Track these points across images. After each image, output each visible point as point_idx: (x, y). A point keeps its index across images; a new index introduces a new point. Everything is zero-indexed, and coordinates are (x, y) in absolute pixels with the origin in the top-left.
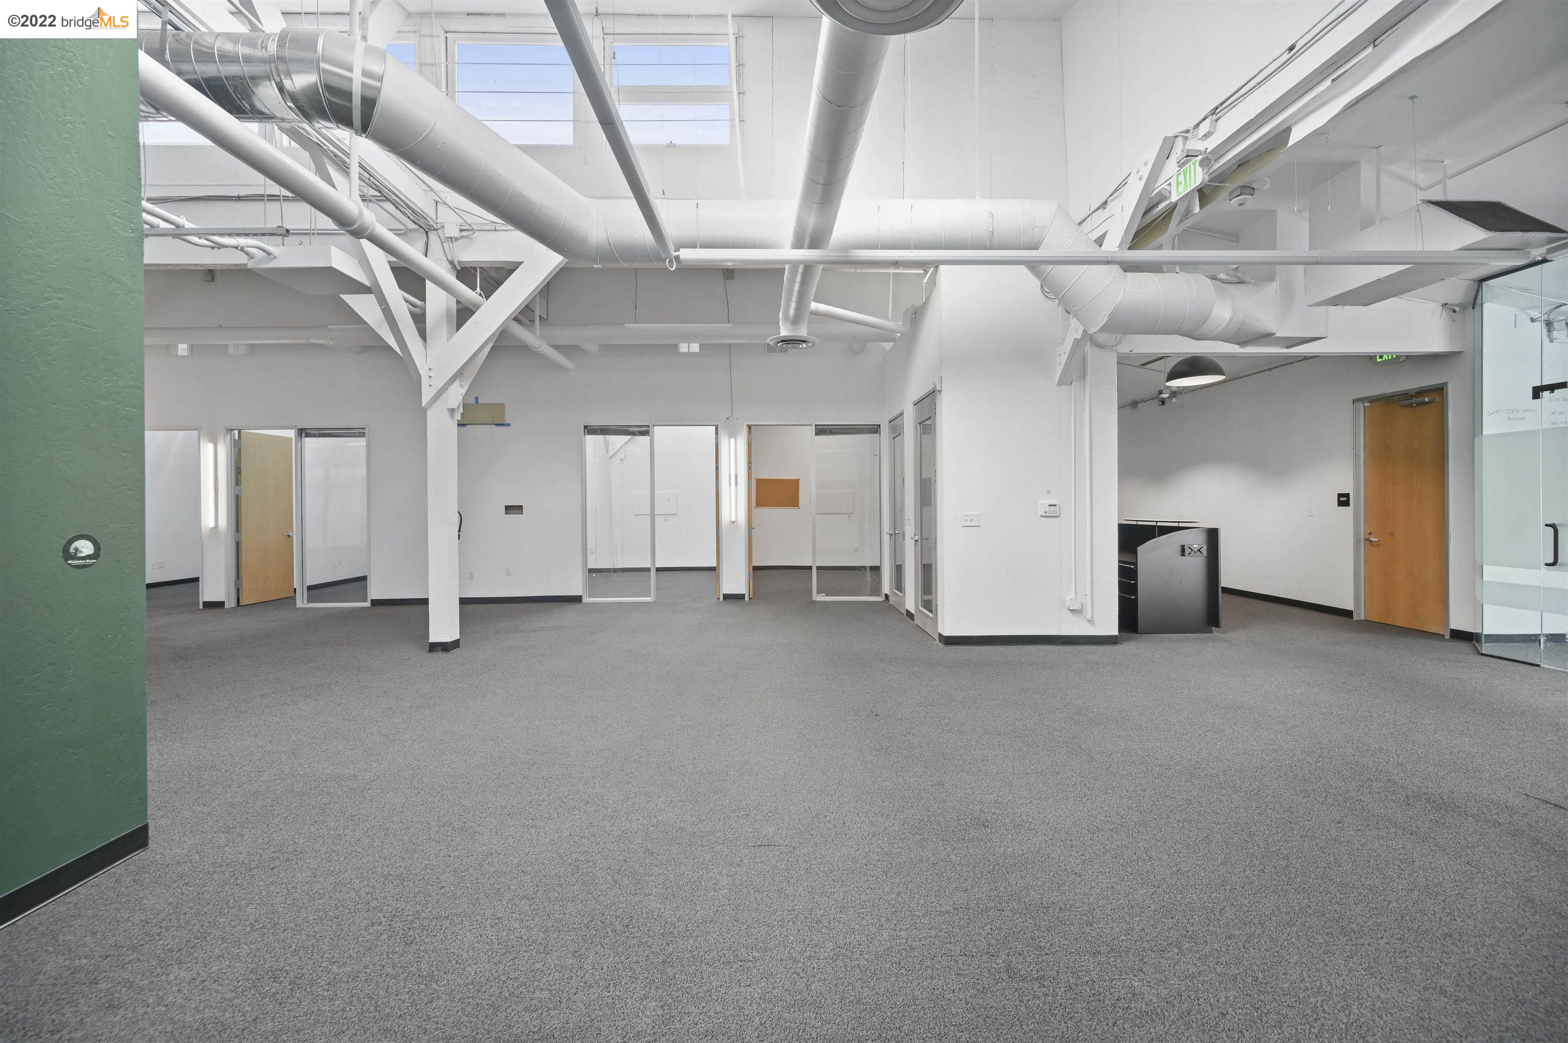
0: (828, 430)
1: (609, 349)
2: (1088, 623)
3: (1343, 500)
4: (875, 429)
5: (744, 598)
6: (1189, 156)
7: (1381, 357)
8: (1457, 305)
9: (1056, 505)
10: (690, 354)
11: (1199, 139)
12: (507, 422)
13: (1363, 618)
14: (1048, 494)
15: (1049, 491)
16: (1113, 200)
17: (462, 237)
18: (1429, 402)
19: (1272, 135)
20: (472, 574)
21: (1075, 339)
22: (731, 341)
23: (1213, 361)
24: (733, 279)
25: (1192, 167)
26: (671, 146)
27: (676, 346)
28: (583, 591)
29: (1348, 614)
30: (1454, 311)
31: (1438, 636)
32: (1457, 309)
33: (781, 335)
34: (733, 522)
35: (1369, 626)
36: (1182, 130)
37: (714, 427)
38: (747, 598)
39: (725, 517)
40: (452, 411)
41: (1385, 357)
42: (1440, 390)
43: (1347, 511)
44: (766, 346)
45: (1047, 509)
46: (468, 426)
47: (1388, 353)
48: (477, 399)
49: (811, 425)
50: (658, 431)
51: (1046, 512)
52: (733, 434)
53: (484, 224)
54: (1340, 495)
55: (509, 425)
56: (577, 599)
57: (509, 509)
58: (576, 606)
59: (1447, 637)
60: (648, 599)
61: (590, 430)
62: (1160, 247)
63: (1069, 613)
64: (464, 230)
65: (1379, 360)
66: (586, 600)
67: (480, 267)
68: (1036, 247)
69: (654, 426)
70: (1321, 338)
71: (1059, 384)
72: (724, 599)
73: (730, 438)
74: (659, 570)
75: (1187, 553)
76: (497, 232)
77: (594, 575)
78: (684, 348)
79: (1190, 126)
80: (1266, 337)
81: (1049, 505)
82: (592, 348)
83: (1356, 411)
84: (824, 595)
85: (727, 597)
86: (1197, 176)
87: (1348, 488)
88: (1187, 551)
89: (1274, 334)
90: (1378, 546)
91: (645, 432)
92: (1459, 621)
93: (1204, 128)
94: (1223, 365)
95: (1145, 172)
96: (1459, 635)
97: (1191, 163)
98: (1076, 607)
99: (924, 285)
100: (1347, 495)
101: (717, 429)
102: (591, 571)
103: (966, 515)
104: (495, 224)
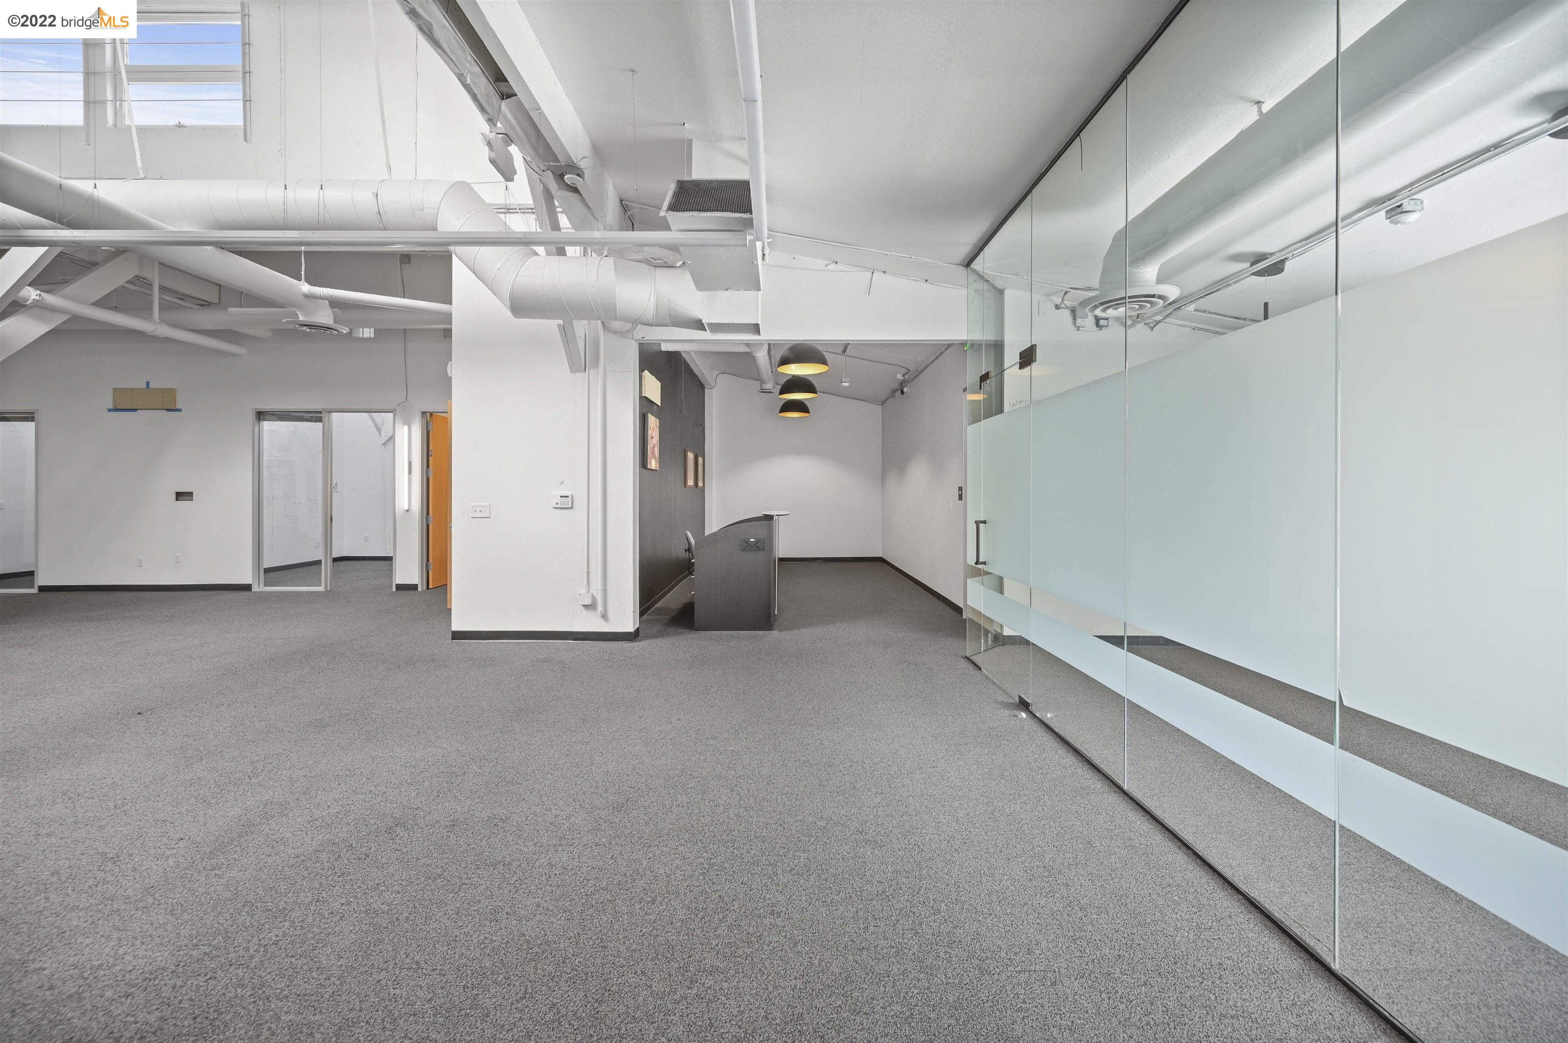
2: (601, 619)
3: (961, 494)
5: (417, 588)
9: (568, 497)
12: (178, 407)
14: (561, 485)
15: (563, 482)
20: (140, 561)
28: (253, 580)
29: (961, 612)
34: (407, 510)
37: (392, 414)
38: (420, 589)
39: (400, 504)
44: (442, 332)
45: (559, 500)
46: (138, 411)
48: (148, 383)
50: (332, 417)
51: (557, 504)
52: (408, 421)
54: (959, 489)
55: (180, 410)
56: (247, 588)
57: (179, 496)
58: (244, 594)
60: (321, 589)
63: (583, 608)
66: (255, 588)
68: (433, 228)
69: (330, 412)
71: (572, 371)
72: (396, 589)
73: (404, 425)
81: (561, 497)
85: (400, 587)
89: (702, 320)
91: (319, 418)
98: (588, 601)
100: (962, 489)
101: (394, 416)
103: (475, 506)
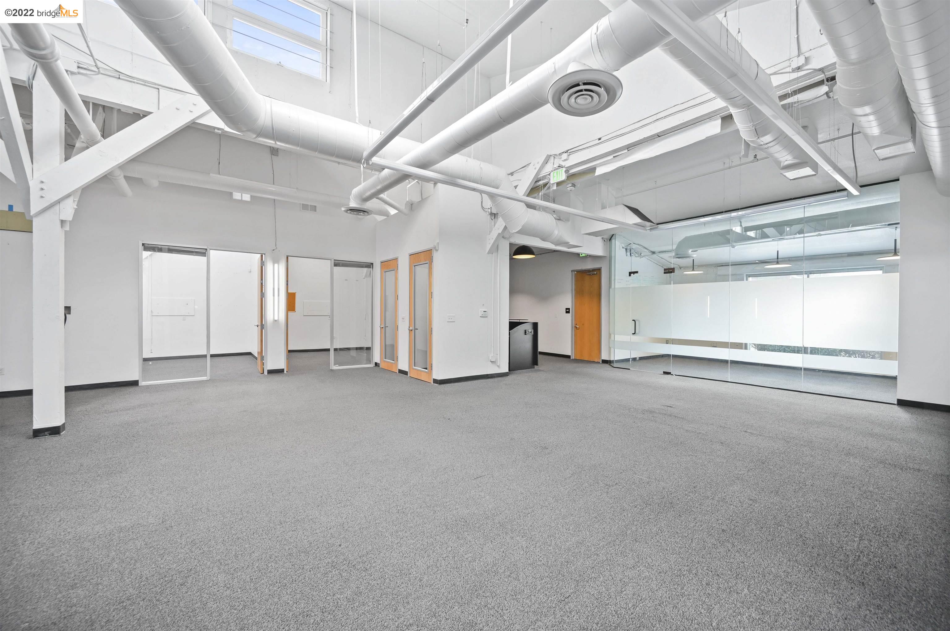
0: (341, 264)
1: (166, 185)
2: (497, 367)
3: (568, 311)
4: (370, 265)
6: (560, 167)
7: (582, 255)
8: (606, 239)
9: (486, 312)
10: (241, 201)
11: (562, 161)
13: (573, 358)
15: (483, 305)
16: (517, 173)
17: (79, 73)
18: (596, 274)
19: (590, 168)
21: (499, 233)
22: (276, 198)
23: (531, 248)
24: (278, 156)
25: (561, 172)
26: (280, 65)
27: (231, 194)
28: (139, 377)
29: (568, 357)
30: (605, 241)
31: (598, 363)
32: (606, 240)
33: (351, 206)
34: (276, 321)
35: (576, 361)
36: (554, 154)
37: (260, 255)
38: (285, 372)
39: (270, 316)
40: (63, 222)
41: (583, 255)
42: (599, 270)
43: (569, 315)
44: (301, 205)
45: (483, 313)
47: (584, 253)
49: (331, 260)
50: (213, 253)
51: (482, 315)
52: (276, 261)
53: (106, 69)
54: (566, 309)
56: (135, 383)
58: (132, 389)
59: (601, 363)
60: (204, 378)
61: (147, 247)
62: (535, 198)
63: (491, 363)
64: (82, 68)
65: (581, 256)
66: (142, 383)
67: (93, 103)
68: (497, 188)
69: (210, 249)
70: (581, 247)
71: (489, 253)
72: (268, 373)
73: (274, 263)
74: (212, 356)
75: (527, 333)
76: (119, 80)
77: (150, 363)
78: (237, 196)
79: (558, 153)
80: (566, 244)
82: (155, 183)
83: (572, 275)
84: (338, 365)
85: (270, 372)
86: (561, 176)
87: (570, 306)
88: (527, 332)
89: (569, 243)
90: (579, 329)
91: (203, 253)
92: (604, 357)
93: (565, 156)
94: (534, 250)
95: (538, 167)
96: (605, 362)
97: (560, 170)
98: (494, 360)
99: (407, 188)
100: (569, 309)
101: (262, 256)
102: (145, 360)
103: (449, 316)
104: (120, 74)
